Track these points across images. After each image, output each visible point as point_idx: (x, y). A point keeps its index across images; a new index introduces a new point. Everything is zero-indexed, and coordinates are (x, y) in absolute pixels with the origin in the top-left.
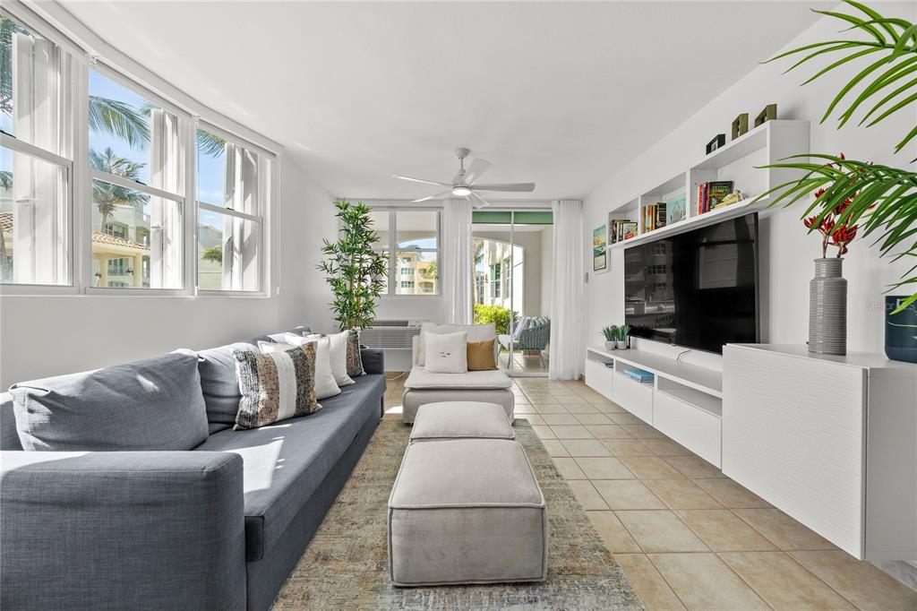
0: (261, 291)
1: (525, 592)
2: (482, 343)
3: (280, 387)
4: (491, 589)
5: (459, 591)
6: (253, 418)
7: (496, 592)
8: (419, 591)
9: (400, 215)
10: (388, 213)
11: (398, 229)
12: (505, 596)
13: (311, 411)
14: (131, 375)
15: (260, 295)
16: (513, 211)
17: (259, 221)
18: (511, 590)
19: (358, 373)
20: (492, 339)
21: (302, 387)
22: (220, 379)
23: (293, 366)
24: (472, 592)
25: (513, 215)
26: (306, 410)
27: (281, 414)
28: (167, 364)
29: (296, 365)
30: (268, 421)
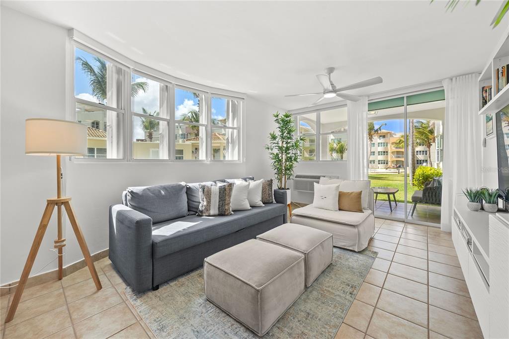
0: (239, 160)
1: (247, 334)
2: (352, 193)
3: (211, 201)
4: (235, 323)
5: (224, 314)
6: (202, 212)
7: (236, 325)
8: (212, 305)
9: (322, 113)
10: (316, 113)
11: (321, 122)
12: (237, 330)
13: (226, 213)
14: (159, 189)
15: (238, 162)
16: (405, 96)
17: (238, 129)
18: (243, 330)
19: (271, 201)
20: (360, 191)
21: (221, 202)
22: (194, 195)
23: (218, 193)
24: (228, 318)
25: (405, 99)
26: (223, 213)
27: (212, 212)
28: (172, 187)
29: (220, 193)
30: (207, 215)
